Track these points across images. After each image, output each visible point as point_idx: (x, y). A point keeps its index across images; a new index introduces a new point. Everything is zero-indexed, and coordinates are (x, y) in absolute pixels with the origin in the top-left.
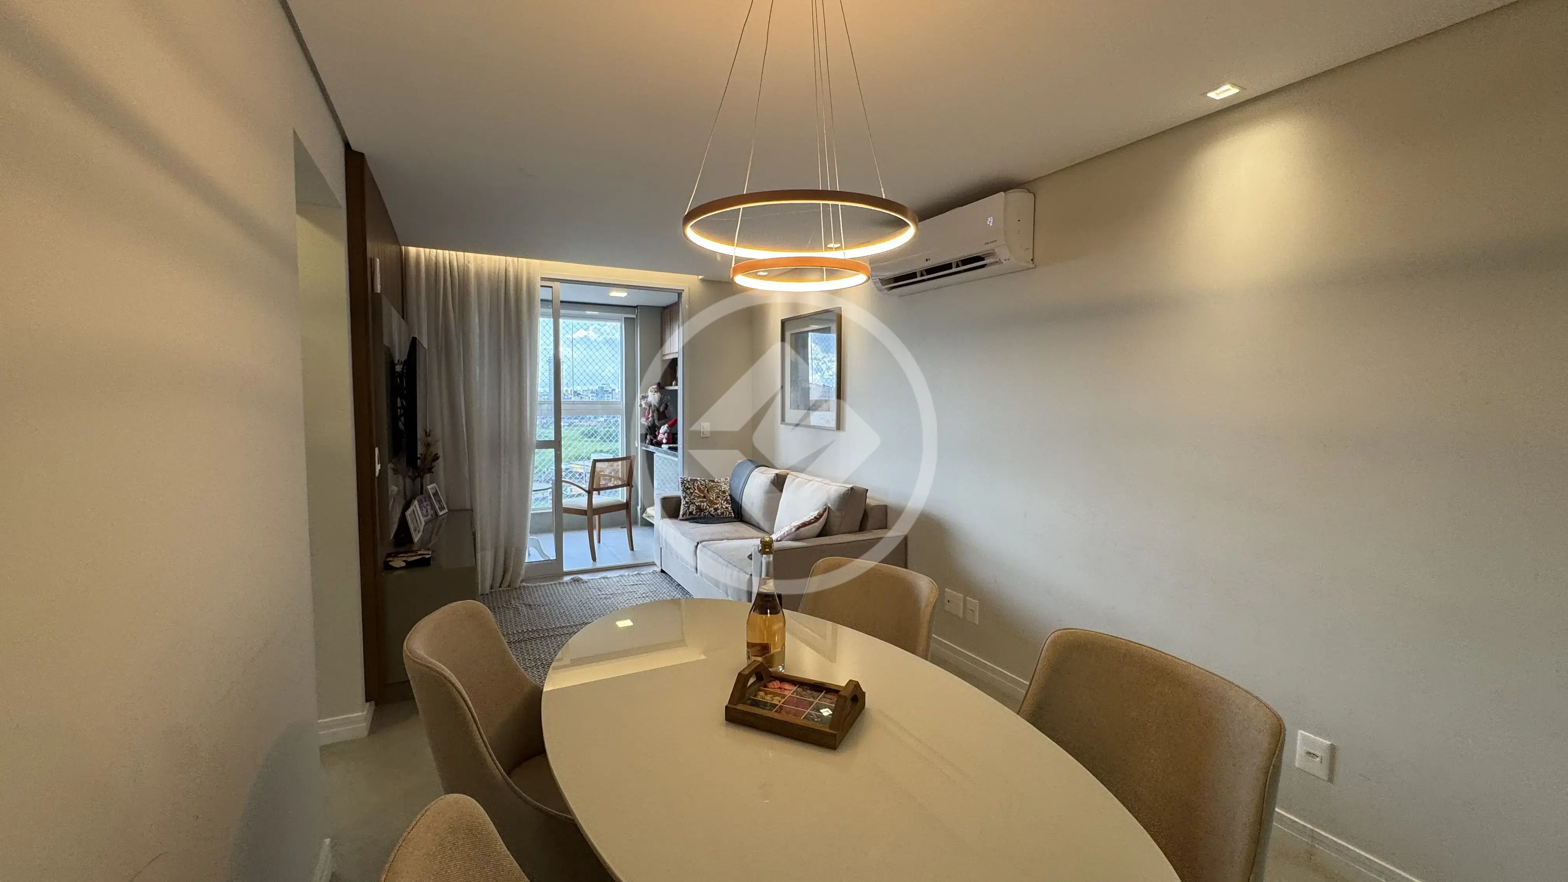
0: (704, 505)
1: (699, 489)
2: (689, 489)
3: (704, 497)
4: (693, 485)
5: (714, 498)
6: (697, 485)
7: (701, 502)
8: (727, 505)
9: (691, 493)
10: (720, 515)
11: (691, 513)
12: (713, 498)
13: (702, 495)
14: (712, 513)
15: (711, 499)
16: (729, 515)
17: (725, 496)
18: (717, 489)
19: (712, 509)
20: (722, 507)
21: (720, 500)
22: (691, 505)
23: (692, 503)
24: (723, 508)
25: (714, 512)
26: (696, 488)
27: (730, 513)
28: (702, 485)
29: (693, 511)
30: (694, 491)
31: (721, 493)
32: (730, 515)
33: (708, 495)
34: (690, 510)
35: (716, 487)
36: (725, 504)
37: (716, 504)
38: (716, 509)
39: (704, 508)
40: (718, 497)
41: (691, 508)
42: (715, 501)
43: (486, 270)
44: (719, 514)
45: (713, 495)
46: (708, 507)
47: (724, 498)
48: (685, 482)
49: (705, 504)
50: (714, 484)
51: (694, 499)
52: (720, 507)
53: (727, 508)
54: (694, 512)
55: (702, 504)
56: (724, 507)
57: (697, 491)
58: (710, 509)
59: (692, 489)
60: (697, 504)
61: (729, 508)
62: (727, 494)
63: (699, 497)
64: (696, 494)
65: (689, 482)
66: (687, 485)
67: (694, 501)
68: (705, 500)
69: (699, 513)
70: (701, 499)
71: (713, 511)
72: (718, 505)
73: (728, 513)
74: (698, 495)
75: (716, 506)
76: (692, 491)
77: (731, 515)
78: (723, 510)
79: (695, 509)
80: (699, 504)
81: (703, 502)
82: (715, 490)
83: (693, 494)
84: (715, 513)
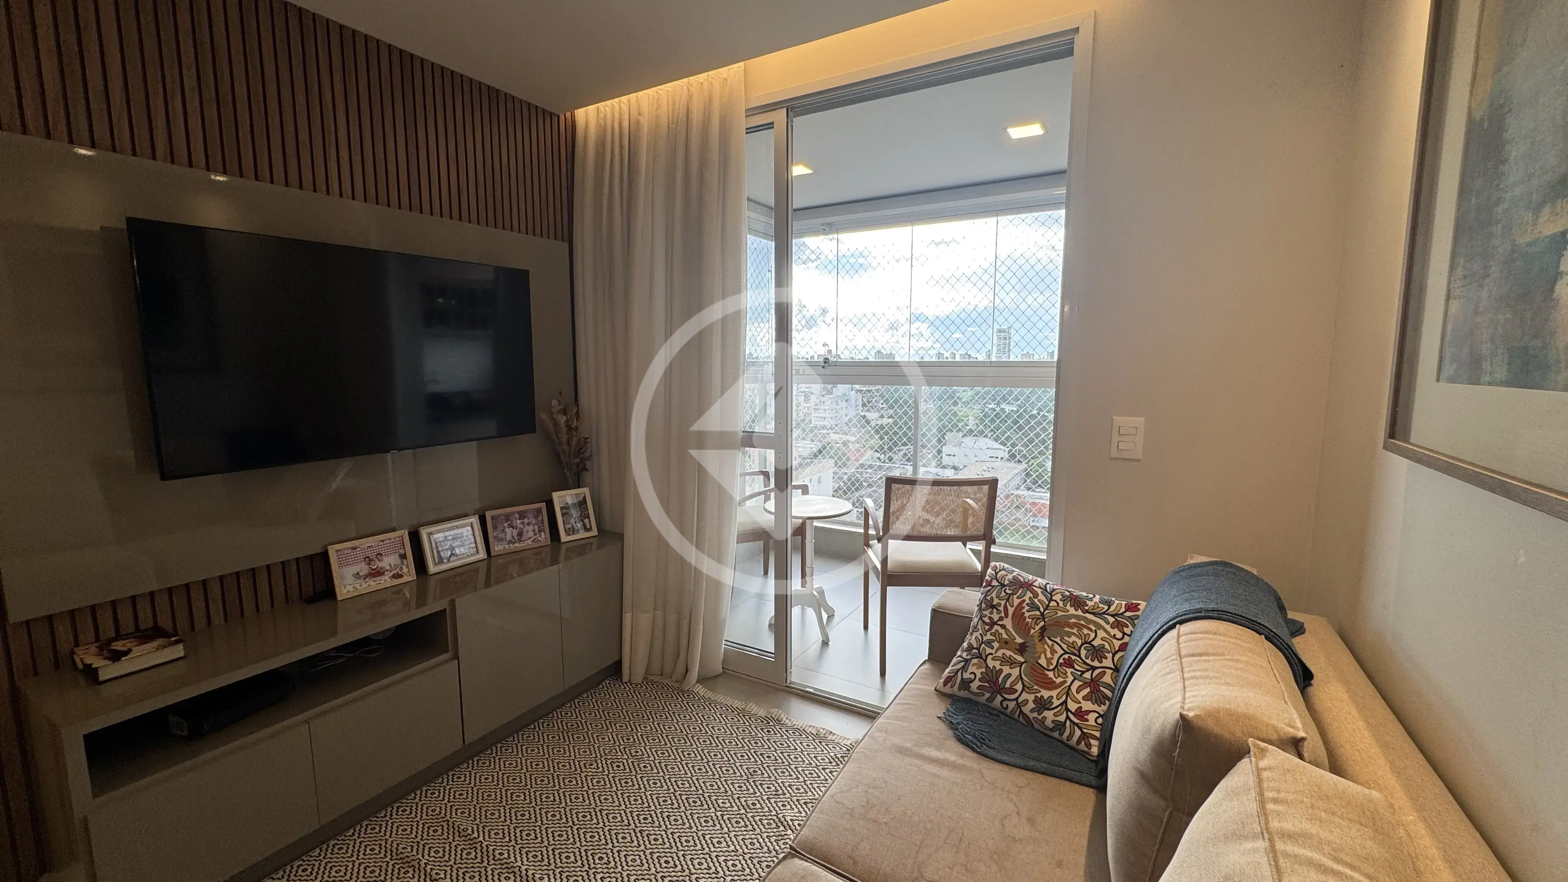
0: (1009, 675)
1: (1018, 616)
2: (993, 607)
3: (1022, 649)
4: (1008, 600)
5: (1054, 662)
6: (1016, 602)
7: (1006, 661)
8: (1087, 706)
9: (993, 624)
10: (1051, 730)
11: (965, 684)
12: (1049, 661)
13: (1019, 640)
14: (1026, 709)
15: (1043, 662)
16: (1078, 742)
17: (1094, 668)
18: (1079, 637)
19: (1031, 697)
20: (1065, 702)
21: (1070, 678)
22: (975, 661)
23: (979, 656)
24: (1068, 710)
25: (1032, 711)
26: (1011, 610)
27: (1084, 736)
28: (1033, 607)
29: (972, 681)
30: (1001, 619)
31: (1083, 652)
32: (1082, 746)
33: (1039, 645)
34: (966, 675)
35: (1079, 627)
36: (1079, 697)
37: (1050, 685)
38: (1042, 705)
39: (1007, 685)
40: (1069, 664)
41: (971, 669)
42: (1051, 674)
43: (664, 121)
44: (1049, 723)
45: (1053, 652)
46: (1019, 687)
47: (1088, 675)
48: (995, 583)
49: (1015, 672)
50: (1080, 613)
51: (989, 643)
52: (1056, 703)
53: (1081, 714)
54: (974, 686)
55: (1006, 670)
56: (1073, 707)
57: (1008, 622)
58: (1025, 696)
59: (999, 612)
60: (991, 663)
61: (1092, 717)
62: (1108, 663)
63: (1005, 644)
64: (1002, 631)
65: (1003, 585)
66: (994, 595)
67: (988, 650)
68: (1021, 659)
69: (987, 695)
70: (1008, 653)
71: (1031, 705)
72: (1054, 693)
73: (1078, 733)
74: (1005, 636)
75: (1046, 694)
76: (996, 617)
77: (1089, 746)
78: (1062, 718)
79: (979, 676)
80: (997, 664)
81: (1011, 663)
82: (1069, 635)
83: (996, 627)
84: (1035, 715)
